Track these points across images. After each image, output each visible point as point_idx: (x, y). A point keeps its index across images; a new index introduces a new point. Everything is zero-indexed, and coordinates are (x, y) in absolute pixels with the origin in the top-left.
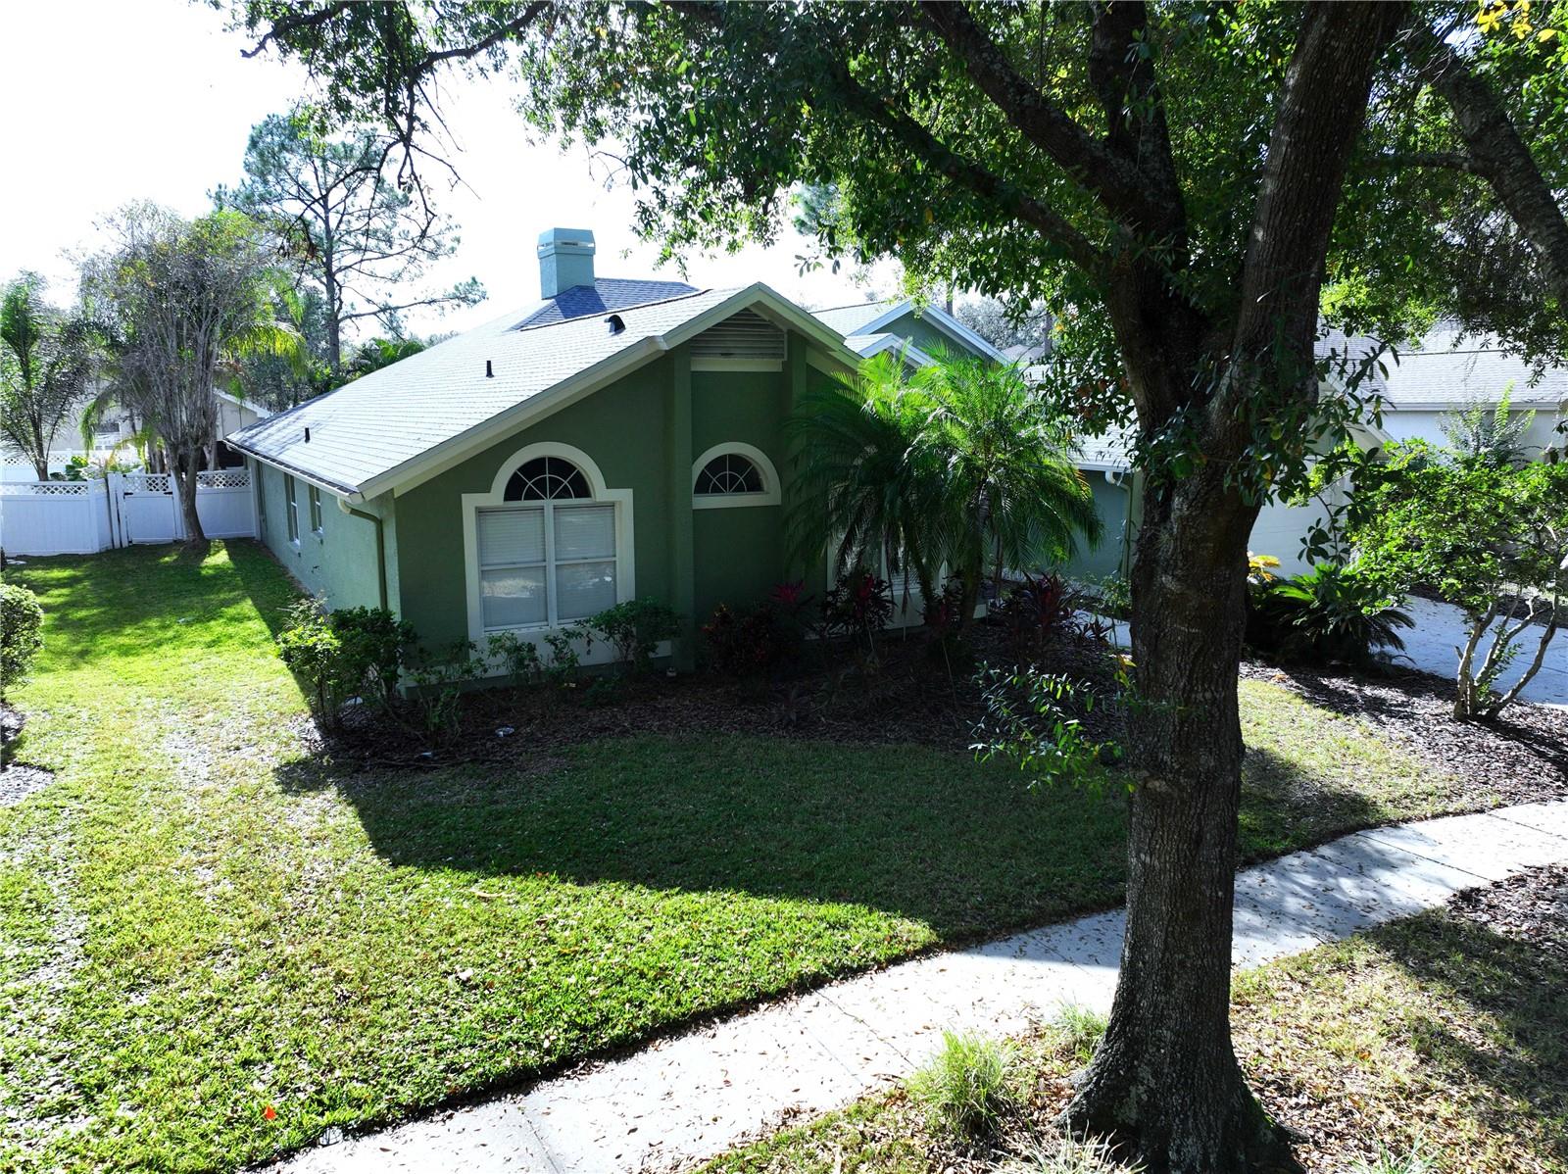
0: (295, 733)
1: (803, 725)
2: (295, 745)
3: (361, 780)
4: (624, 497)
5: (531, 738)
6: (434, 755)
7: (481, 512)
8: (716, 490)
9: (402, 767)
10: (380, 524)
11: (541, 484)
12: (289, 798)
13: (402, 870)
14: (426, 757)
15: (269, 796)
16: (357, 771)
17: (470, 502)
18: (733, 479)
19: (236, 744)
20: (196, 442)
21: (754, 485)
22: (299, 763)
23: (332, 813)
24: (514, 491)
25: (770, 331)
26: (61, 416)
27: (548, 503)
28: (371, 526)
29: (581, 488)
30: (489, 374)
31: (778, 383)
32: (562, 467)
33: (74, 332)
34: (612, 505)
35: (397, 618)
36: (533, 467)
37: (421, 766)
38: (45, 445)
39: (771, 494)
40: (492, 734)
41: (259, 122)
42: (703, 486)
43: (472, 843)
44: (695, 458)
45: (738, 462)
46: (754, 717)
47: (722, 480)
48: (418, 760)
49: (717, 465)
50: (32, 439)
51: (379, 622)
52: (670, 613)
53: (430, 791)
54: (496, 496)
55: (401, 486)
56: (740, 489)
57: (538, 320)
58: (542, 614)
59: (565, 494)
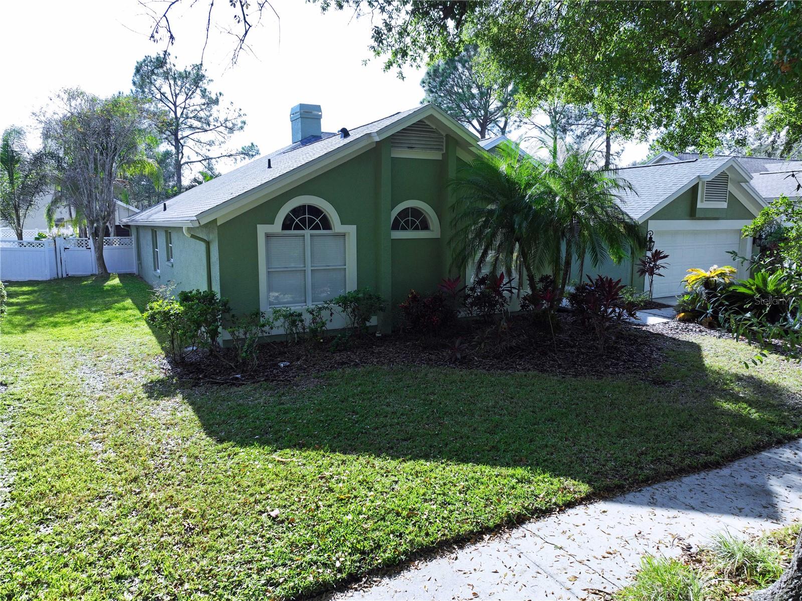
0: (156, 365)
1: (465, 362)
2: (156, 371)
3: (197, 390)
4: (352, 230)
5: (300, 368)
6: (242, 377)
7: (268, 236)
8: (403, 229)
9: (223, 384)
10: (208, 244)
11: (303, 221)
12: (152, 401)
13: (225, 445)
14: (237, 378)
15: (140, 399)
16: (194, 386)
17: (262, 230)
18: (413, 222)
19: (120, 371)
20: (104, 219)
21: (425, 226)
22: (159, 381)
23: (180, 409)
24: (287, 225)
25: (436, 135)
26: (31, 205)
27: (307, 232)
28: (203, 246)
29: (326, 224)
30: (269, 167)
31: (441, 165)
32: (315, 211)
33: (38, 159)
34: (344, 235)
35: (218, 296)
36: (297, 211)
37: (235, 383)
38: (21, 221)
39: (434, 231)
40: (276, 366)
41: (141, 59)
42: (396, 226)
43: (270, 427)
44: (393, 208)
45: (416, 212)
46: (433, 357)
47: (407, 222)
48: (232, 379)
49: (404, 213)
50: (14, 217)
51: (208, 298)
52: (378, 298)
53: (241, 397)
54: (277, 227)
55: (222, 218)
56: (417, 228)
58: (303, 298)
59: (317, 227)
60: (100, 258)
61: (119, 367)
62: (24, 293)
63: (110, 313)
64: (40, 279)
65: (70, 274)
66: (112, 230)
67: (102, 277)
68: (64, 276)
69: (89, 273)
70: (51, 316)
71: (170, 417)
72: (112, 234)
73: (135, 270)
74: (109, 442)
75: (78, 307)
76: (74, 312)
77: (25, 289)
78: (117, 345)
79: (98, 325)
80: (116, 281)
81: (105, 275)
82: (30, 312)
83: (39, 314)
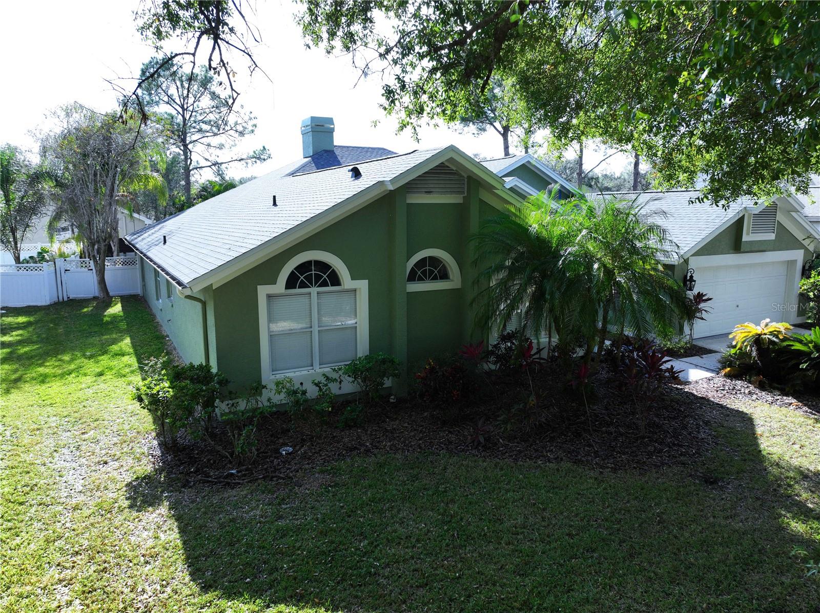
0: (145, 450)
2: (144, 461)
3: (188, 494)
4: (363, 285)
5: (304, 457)
6: (238, 472)
7: (269, 297)
8: (420, 279)
9: (216, 483)
10: (204, 304)
11: (309, 278)
12: (135, 514)
14: (232, 474)
15: (121, 510)
16: (184, 486)
17: (263, 291)
18: (431, 272)
19: (105, 458)
21: (444, 275)
22: (145, 478)
23: (165, 528)
24: (292, 282)
25: (456, 177)
26: (28, 226)
27: (314, 290)
28: (199, 306)
29: (335, 280)
30: (275, 204)
31: (461, 211)
32: (323, 266)
33: (37, 177)
34: (355, 290)
36: (303, 267)
37: (229, 483)
38: (19, 243)
39: (454, 282)
40: (277, 451)
41: (147, 61)
42: (412, 277)
44: (409, 258)
45: (433, 261)
47: (424, 273)
48: (226, 477)
49: (422, 263)
52: (392, 361)
53: (236, 507)
54: (280, 286)
55: (217, 282)
56: (435, 278)
57: (301, 170)
58: (309, 362)
59: (324, 284)
60: (102, 282)
61: (104, 452)
62: (19, 327)
63: (105, 360)
64: (39, 304)
65: (72, 297)
66: (115, 249)
67: (103, 302)
68: (66, 299)
69: (91, 296)
70: (41, 365)
71: (150, 543)
72: (115, 253)
73: (139, 291)
74: (78, 587)
75: (73, 349)
76: (66, 358)
77: (22, 319)
78: (106, 416)
79: (89, 380)
80: (116, 309)
81: (106, 300)
82: (20, 358)
83: (28, 361)
